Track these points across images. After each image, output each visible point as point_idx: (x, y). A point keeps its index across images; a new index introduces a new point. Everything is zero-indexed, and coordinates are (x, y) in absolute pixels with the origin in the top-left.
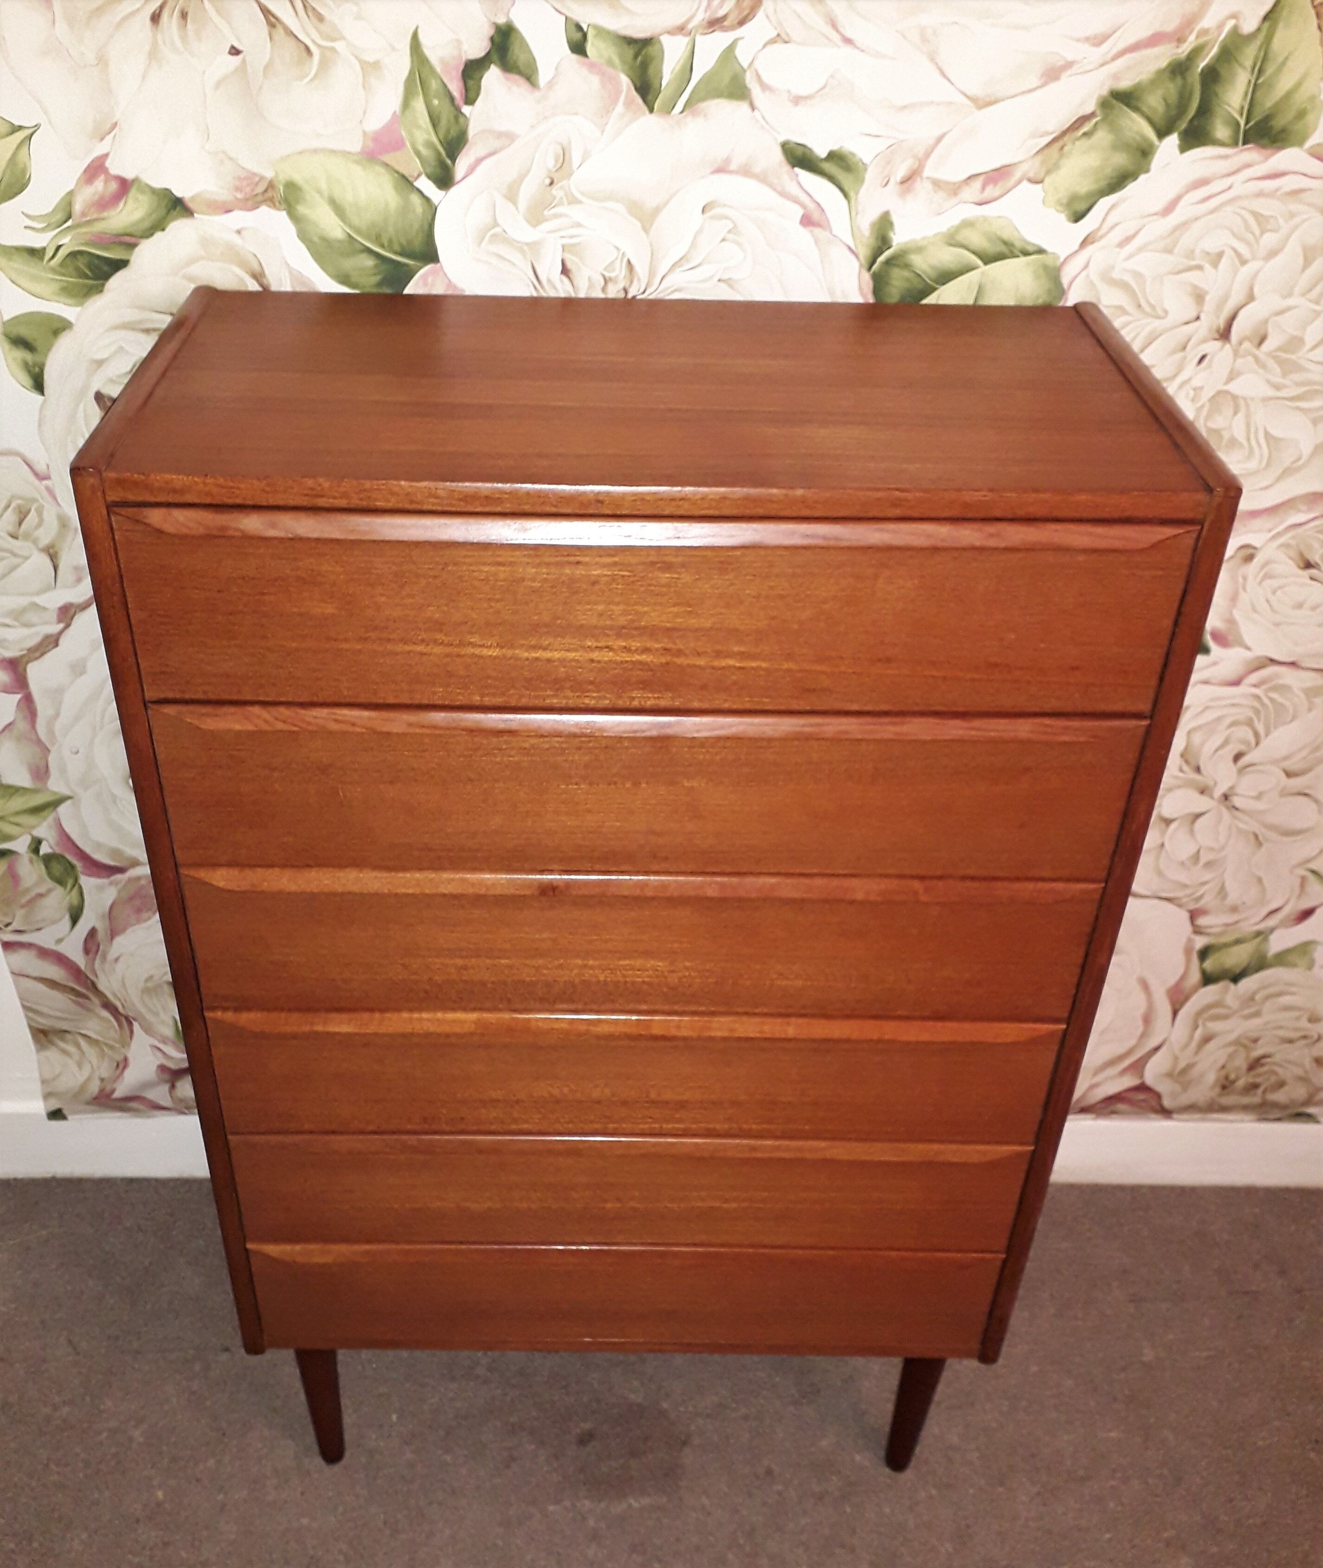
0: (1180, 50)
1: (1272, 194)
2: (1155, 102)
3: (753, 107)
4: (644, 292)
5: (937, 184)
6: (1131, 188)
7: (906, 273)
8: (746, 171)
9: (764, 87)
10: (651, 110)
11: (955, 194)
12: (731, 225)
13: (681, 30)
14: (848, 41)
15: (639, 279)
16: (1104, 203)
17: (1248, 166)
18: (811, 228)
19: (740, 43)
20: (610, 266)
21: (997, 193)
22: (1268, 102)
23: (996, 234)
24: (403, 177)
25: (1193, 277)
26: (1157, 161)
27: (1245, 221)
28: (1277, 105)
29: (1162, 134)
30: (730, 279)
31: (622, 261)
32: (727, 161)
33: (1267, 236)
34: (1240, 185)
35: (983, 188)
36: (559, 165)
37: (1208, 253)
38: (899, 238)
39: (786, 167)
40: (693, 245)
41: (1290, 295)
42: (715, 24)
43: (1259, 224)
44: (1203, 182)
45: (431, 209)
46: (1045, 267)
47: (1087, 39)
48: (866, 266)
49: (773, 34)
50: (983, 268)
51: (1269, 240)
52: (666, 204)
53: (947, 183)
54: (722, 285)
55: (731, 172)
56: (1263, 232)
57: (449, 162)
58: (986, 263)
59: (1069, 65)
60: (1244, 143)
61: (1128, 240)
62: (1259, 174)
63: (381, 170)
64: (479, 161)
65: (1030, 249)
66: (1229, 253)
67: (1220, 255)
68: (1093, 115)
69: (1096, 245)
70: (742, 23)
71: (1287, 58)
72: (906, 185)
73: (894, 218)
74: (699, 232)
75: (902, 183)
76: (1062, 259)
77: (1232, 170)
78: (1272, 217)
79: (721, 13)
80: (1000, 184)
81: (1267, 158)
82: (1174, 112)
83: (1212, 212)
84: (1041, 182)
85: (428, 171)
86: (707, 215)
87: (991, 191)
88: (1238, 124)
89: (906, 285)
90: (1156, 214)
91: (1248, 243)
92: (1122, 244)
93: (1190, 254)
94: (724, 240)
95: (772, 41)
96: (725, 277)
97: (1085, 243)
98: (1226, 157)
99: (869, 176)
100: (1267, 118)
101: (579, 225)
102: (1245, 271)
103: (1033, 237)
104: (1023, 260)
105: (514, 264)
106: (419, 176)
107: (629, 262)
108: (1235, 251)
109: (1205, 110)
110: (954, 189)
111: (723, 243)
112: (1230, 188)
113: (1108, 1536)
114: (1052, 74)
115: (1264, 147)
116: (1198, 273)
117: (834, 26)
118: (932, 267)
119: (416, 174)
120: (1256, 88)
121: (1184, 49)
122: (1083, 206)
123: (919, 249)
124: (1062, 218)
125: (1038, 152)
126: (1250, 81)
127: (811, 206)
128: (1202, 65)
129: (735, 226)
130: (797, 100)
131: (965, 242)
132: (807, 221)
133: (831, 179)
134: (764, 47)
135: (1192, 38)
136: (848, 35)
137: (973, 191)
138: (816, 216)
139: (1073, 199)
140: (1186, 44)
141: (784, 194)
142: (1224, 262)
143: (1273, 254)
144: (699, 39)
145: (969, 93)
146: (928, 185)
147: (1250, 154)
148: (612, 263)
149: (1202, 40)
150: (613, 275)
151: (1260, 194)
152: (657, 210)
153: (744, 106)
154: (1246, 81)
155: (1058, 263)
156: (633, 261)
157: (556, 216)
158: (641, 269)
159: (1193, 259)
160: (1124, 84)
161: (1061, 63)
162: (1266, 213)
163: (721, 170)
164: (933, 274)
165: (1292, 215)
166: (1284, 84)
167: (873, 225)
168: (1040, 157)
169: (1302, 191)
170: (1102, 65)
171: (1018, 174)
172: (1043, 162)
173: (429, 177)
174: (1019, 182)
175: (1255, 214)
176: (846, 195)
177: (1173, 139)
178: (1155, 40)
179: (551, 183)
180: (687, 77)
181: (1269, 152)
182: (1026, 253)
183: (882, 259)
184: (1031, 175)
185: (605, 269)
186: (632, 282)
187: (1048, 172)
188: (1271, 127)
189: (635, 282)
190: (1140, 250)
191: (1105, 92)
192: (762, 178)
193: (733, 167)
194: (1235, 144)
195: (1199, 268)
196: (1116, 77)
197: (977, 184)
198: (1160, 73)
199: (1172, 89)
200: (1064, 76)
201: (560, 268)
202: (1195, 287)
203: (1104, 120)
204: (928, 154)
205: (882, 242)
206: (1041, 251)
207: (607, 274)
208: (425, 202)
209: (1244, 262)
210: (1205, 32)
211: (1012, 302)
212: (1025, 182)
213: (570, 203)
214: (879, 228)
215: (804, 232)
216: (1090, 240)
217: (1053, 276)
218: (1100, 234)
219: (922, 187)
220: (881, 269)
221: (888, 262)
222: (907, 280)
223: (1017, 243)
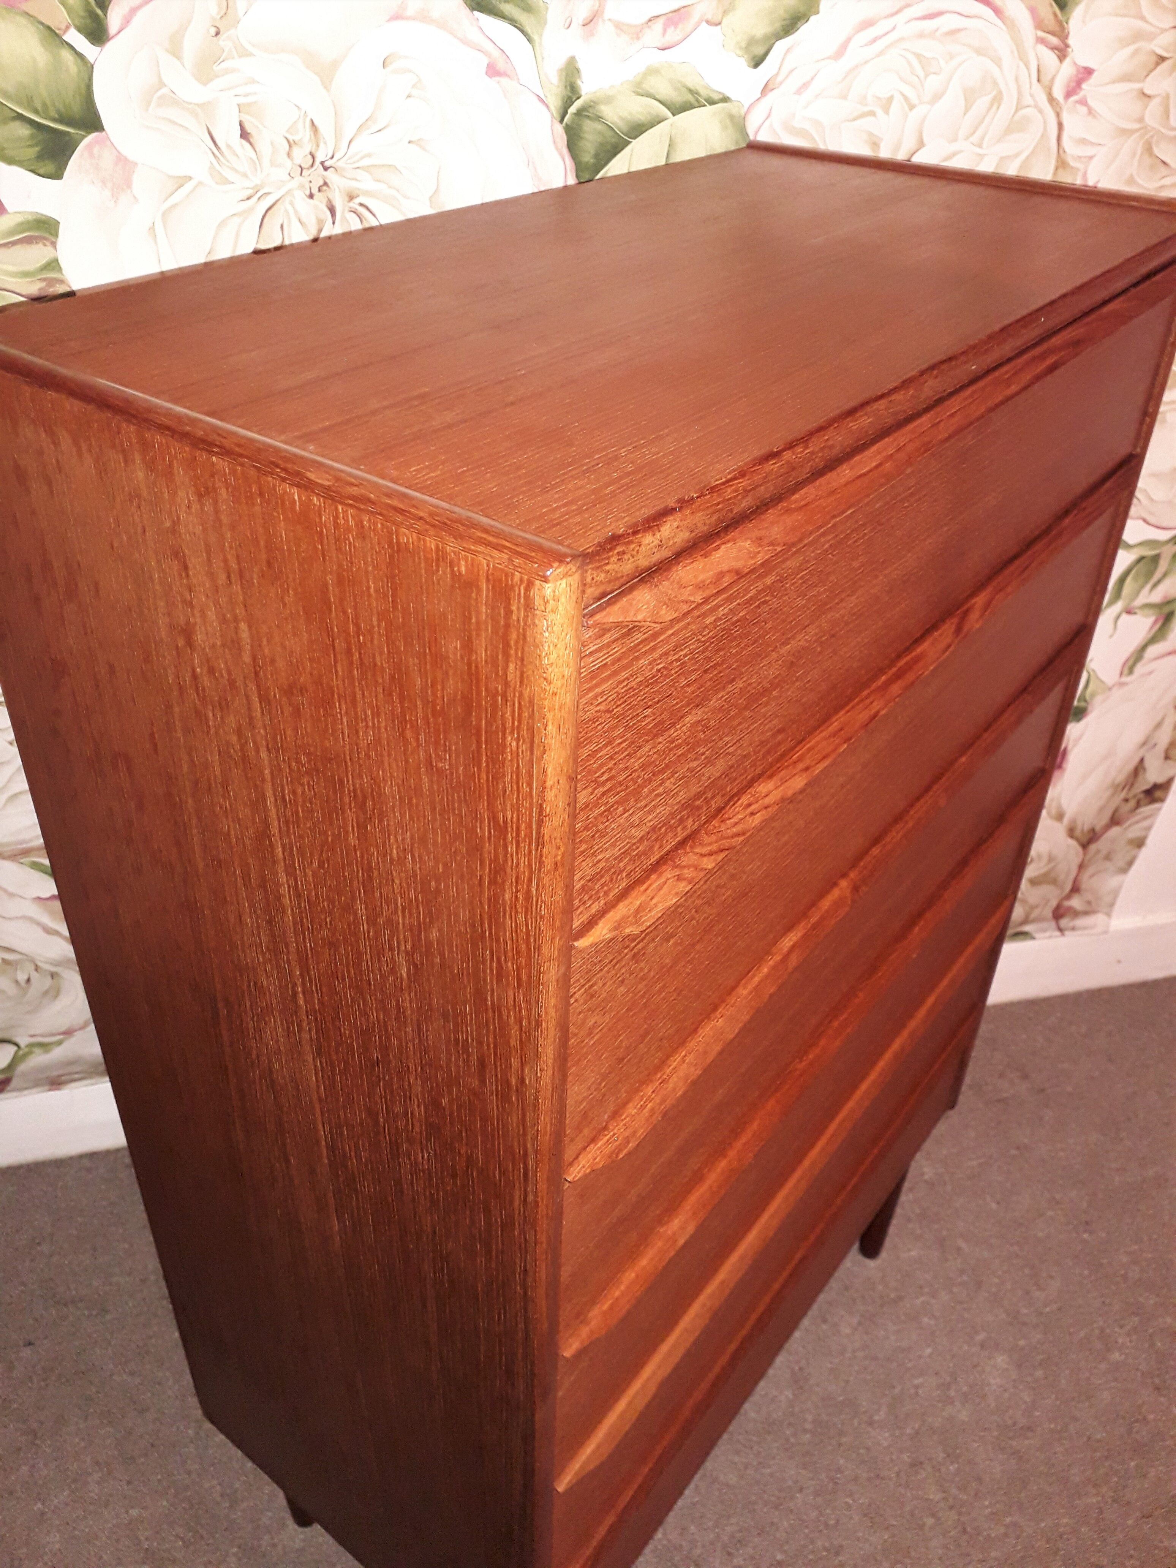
1: (932, 34)
4: (332, 157)
5: (619, 26)
6: (804, 30)
7: (599, 126)
8: (423, 17)
11: (638, 38)
12: (415, 80)
15: (325, 143)
16: (781, 46)
17: (909, 5)
18: (498, 79)
20: (292, 128)
21: (677, 38)
23: (679, 82)
24: (49, 28)
25: (866, 123)
27: (909, 63)
30: (420, 140)
31: (304, 123)
32: (403, 6)
33: (932, 77)
35: (665, 32)
36: (222, 13)
37: (879, 98)
38: (588, 88)
39: (467, 12)
40: (378, 104)
41: (955, 140)
43: (922, 67)
44: (868, 24)
45: (88, 68)
46: (731, 117)
48: (558, 117)
50: (672, 119)
51: (933, 83)
52: (344, 57)
53: (630, 26)
54: (413, 147)
55: (408, 19)
56: (926, 76)
57: (99, 12)
58: (674, 115)
61: (805, 86)
62: (919, 14)
63: (23, 21)
64: (134, 11)
65: (716, 97)
66: (898, 98)
67: (890, 99)
69: (776, 93)
72: (588, 27)
73: (581, 65)
74: (382, 88)
75: (584, 25)
76: (746, 108)
77: (895, 10)
78: (933, 58)
80: (680, 26)
83: (881, 53)
84: (720, 24)
85: (78, 24)
86: (389, 69)
87: (673, 35)
89: (599, 138)
90: (828, 58)
91: (914, 86)
92: (799, 92)
93: (863, 100)
94: (409, 96)
96: (415, 138)
97: (766, 89)
99: (551, 16)
101: (253, 81)
102: (914, 117)
103: (718, 84)
104: (709, 108)
105: (187, 129)
106: (68, 28)
107: (312, 122)
108: (902, 94)
110: (637, 33)
111: (409, 100)
112: (894, 28)
116: (870, 119)
118: (622, 119)
119: (63, 27)
122: (760, 50)
123: (609, 100)
124: (742, 63)
127: (496, 53)
129: (419, 81)
131: (652, 91)
132: (492, 71)
133: (513, 22)
137: (654, 35)
138: (501, 65)
139: (752, 42)
141: (466, 42)
142: (895, 107)
143: (937, 97)
146: (611, 28)
148: (294, 124)
150: (297, 138)
151: (921, 35)
152: (335, 65)
155: (743, 112)
156: (316, 122)
157: (227, 71)
158: (326, 130)
159: (866, 105)
162: (928, 55)
163: (398, 16)
164: (625, 128)
165: (952, 56)
167: (560, 73)
169: (958, 30)
171: (696, 15)
172: (719, 2)
173: (79, 30)
174: (698, 25)
175: (918, 56)
176: (530, 40)
179: (217, 34)
182: (712, 102)
183: (572, 110)
184: (709, 16)
185: (287, 131)
186: (318, 146)
187: (725, 13)
189: (322, 145)
190: (817, 97)
192: (441, 24)
193: (410, 12)
195: (872, 114)
197: (658, 25)
201: (239, 132)
202: (871, 134)
205: (572, 93)
206: (725, 99)
207: (291, 138)
208: (79, 61)
209: (912, 107)
211: (702, 154)
212: (704, 24)
213: (240, 57)
214: (567, 75)
215: (492, 82)
216: (770, 86)
217: (739, 124)
218: (780, 79)
219: (604, 29)
220: (573, 121)
221: (579, 113)
222: (600, 133)
223: (703, 92)
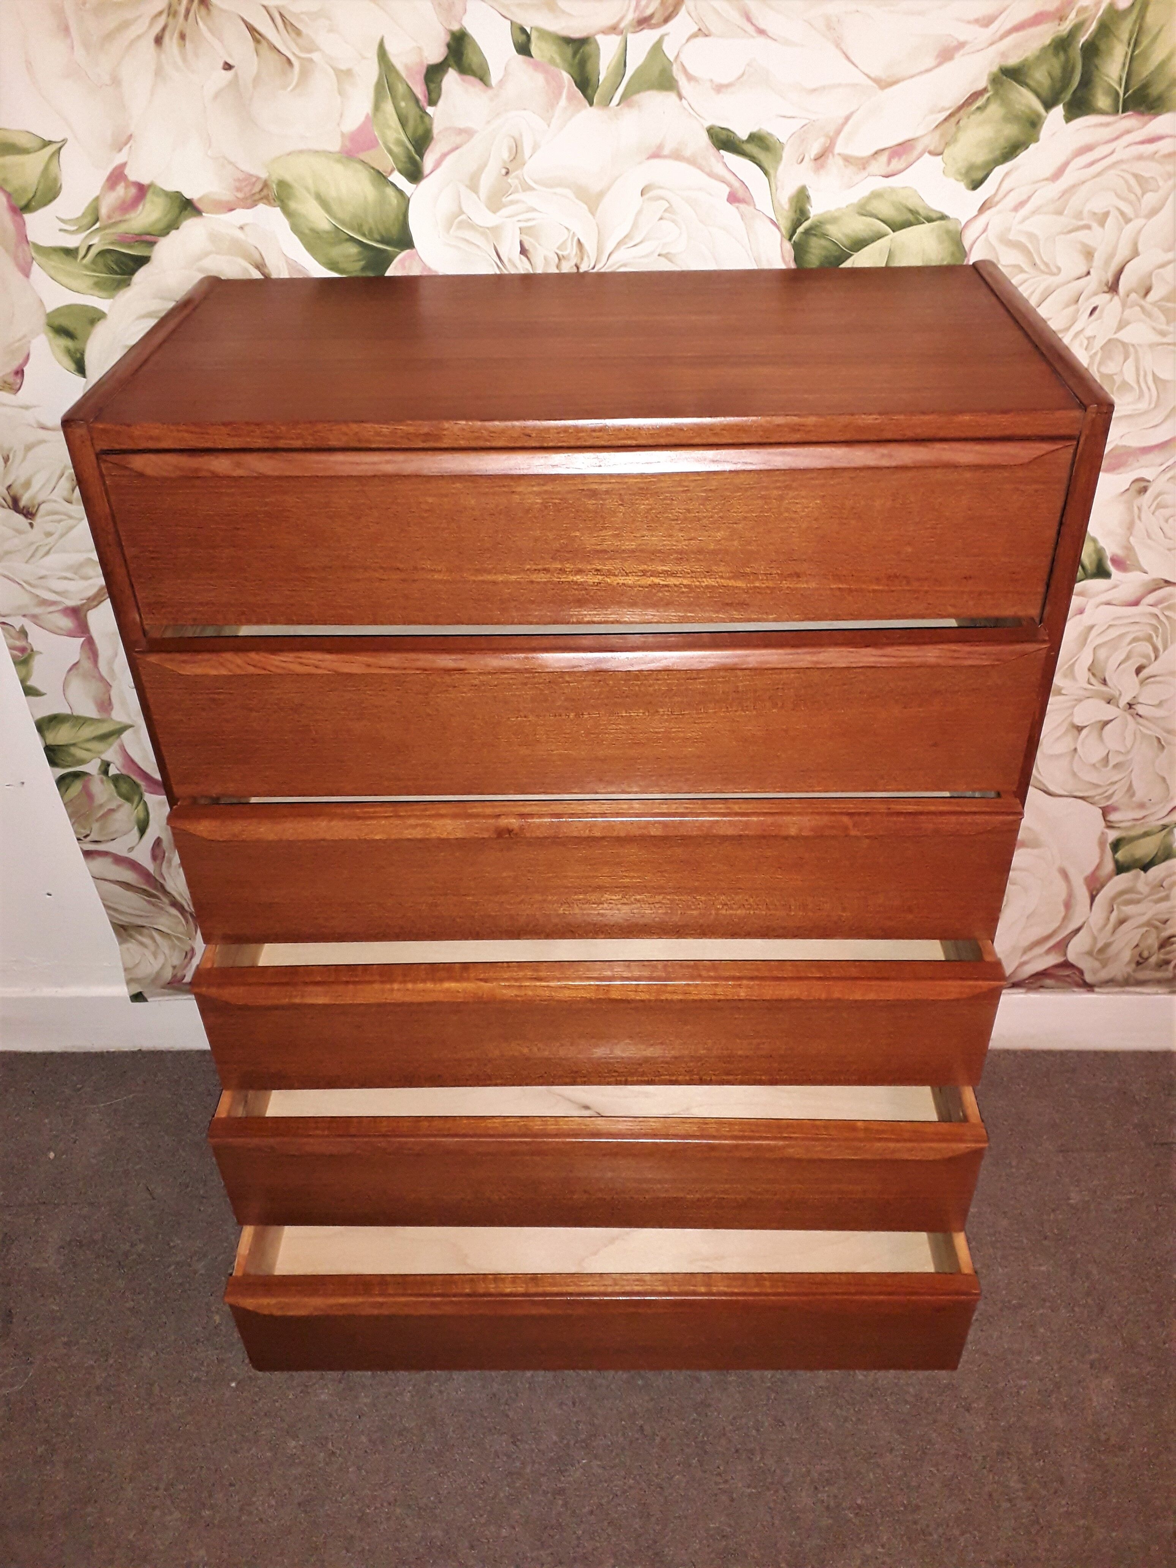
0: (1061, 28)
1: (1152, 157)
2: (1041, 76)
3: (680, 97)
4: (594, 268)
5: (847, 159)
6: (1023, 157)
7: (823, 242)
8: (677, 156)
9: (690, 78)
10: (591, 104)
11: (864, 168)
12: (667, 205)
13: (613, 29)
14: (761, 32)
15: (588, 257)
16: (999, 171)
17: (1128, 132)
18: (737, 204)
19: (666, 38)
20: (562, 246)
21: (902, 165)
22: (1145, 71)
23: (901, 203)
24: (379, 172)
25: (1082, 236)
26: (1045, 131)
27: (1127, 183)
28: (1152, 73)
29: (1048, 105)
30: (668, 253)
31: (572, 241)
32: (660, 147)
33: (1148, 195)
34: (1122, 150)
35: (889, 162)
36: (512, 157)
37: (1095, 213)
38: (816, 211)
39: (712, 150)
40: (635, 225)
41: (1170, 249)
42: (643, 22)
43: (1140, 185)
44: (1086, 149)
45: (405, 200)
46: (948, 232)
47: (977, 21)
48: (787, 236)
49: (696, 29)
50: (892, 235)
51: (1150, 199)
52: (609, 188)
53: (857, 158)
54: (662, 259)
55: (665, 157)
56: (1144, 193)
57: (417, 157)
58: (894, 231)
59: (961, 45)
60: (1123, 112)
61: (1022, 204)
62: (1139, 139)
63: (359, 167)
64: (444, 156)
65: (934, 216)
66: (1114, 212)
67: (1106, 215)
68: (985, 90)
69: (993, 210)
70: (666, 20)
71: (1160, 31)
72: (819, 161)
73: (811, 192)
74: (639, 213)
75: (816, 160)
76: (963, 224)
77: (1114, 135)
78: (1152, 178)
79: (648, 12)
80: (905, 157)
81: (1145, 124)
82: (1058, 85)
83: (1097, 174)
84: (941, 154)
85: (400, 167)
86: (646, 196)
87: (897, 164)
88: (1117, 94)
89: (824, 253)
90: (1047, 179)
91: (1131, 203)
92: (1016, 209)
93: (1079, 215)
94: (661, 219)
95: (694, 36)
96: (664, 252)
97: (983, 209)
98: (1107, 125)
99: (785, 154)
100: (1145, 87)
101: (534, 210)
102: (1129, 230)
103: (936, 204)
104: (927, 225)
105: (478, 247)
106: (392, 171)
107: (579, 240)
108: (1119, 209)
109: (1087, 82)
110: (863, 164)
111: (661, 221)
112: (1112, 152)
113: (1038, 1358)
114: (946, 54)
115: (1142, 113)
116: (1086, 232)
117: (749, 19)
118: (847, 236)
119: (389, 170)
120: (1132, 60)
121: (1065, 27)
122: (980, 175)
123: (834, 220)
124: (962, 187)
125: (937, 127)
126: (1127, 53)
127: (737, 184)
128: (1082, 40)
129: (671, 206)
130: (719, 88)
131: (874, 212)
132: (733, 198)
133: (753, 159)
134: (688, 40)
135: (1072, 15)
136: (762, 26)
137: (880, 165)
138: (741, 193)
139: (971, 168)
140: (1068, 22)
141: (711, 175)
142: (1110, 221)
143: (1154, 211)
144: (630, 37)
145: (872, 75)
146: (841, 162)
147: (1128, 121)
148: (564, 242)
149: (1081, 18)
150: (565, 253)
151: (1140, 158)
152: (601, 194)
153: (672, 96)
154: (1124, 53)
155: (960, 228)
156: (582, 240)
157: (512, 203)
158: (590, 247)
159: (1082, 220)
160: (1013, 61)
161: (955, 43)
162: (1147, 175)
163: (656, 155)
164: (847, 242)
165: (1170, 176)
166: (1157, 56)
167: (791, 200)
168: (938, 133)
170: (991, 44)
171: (920, 147)
172: (942, 135)
173: (400, 172)
174: (921, 154)
175: (1136, 176)
176: (766, 173)
177: (1059, 111)
178: (1038, 19)
179: (507, 173)
180: (622, 72)
181: (1146, 118)
182: (930, 220)
183: (800, 229)
184: (932, 148)
185: (558, 248)
186: (582, 259)
187: (947, 144)
188: (1148, 94)
189: (585, 258)
190: (1034, 213)
191: (995, 69)
192: (692, 161)
193: (666, 152)
194: (1116, 112)
195: (1088, 227)
196: (1003, 55)
197: (884, 158)
198: (1044, 50)
199: (1056, 64)
200: (958, 56)
201: (519, 249)
202: (1085, 245)
203: (996, 93)
204: (838, 132)
205: (801, 213)
206: (943, 217)
207: (560, 253)
208: (399, 195)
209: (1128, 221)
210: (1083, 9)
211: (920, 264)
212: (927, 155)
213: (524, 191)
214: (798, 202)
215: (731, 208)
216: (987, 205)
217: (956, 239)
218: (997, 199)
219: (834, 163)
220: (800, 238)
221: (807, 232)
222: (824, 248)
223: (921, 211)
